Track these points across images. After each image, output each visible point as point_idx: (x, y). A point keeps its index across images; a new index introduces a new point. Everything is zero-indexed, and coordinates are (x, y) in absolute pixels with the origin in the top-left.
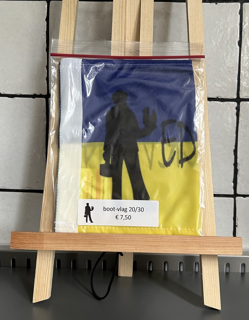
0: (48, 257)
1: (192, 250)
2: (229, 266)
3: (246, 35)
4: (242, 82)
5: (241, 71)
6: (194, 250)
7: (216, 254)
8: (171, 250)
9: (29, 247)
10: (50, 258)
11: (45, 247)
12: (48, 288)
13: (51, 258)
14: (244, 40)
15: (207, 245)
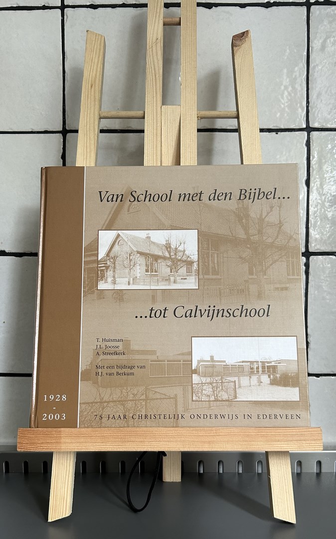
0: (67, 460)
1: (257, 446)
2: (300, 465)
3: (315, 173)
9: (42, 447)
11: (64, 447)
12: (68, 502)
13: (71, 461)
14: (313, 179)
15: (277, 438)
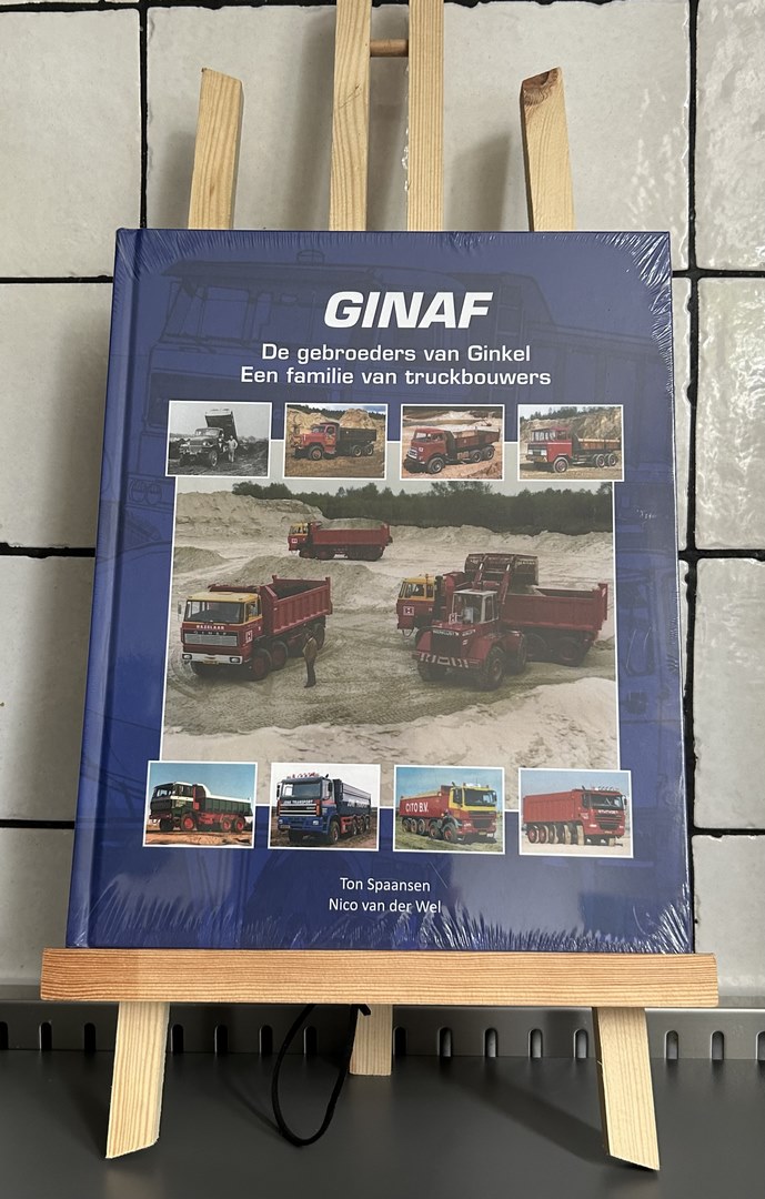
0: (149, 1020)
1: (573, 995)
2: (677, 1040)
3: (708, 370)
4: (702, 503)
5: (699, 473)
6: (578, 995)
7: (643, 1004)
8: (509, 994)
9: (95, 992)
10: (156, 1026)
11: (144, 992)
12: (150, 1114)
13: (159, 1024)
14: (704, 384)
15: (617, 978)
